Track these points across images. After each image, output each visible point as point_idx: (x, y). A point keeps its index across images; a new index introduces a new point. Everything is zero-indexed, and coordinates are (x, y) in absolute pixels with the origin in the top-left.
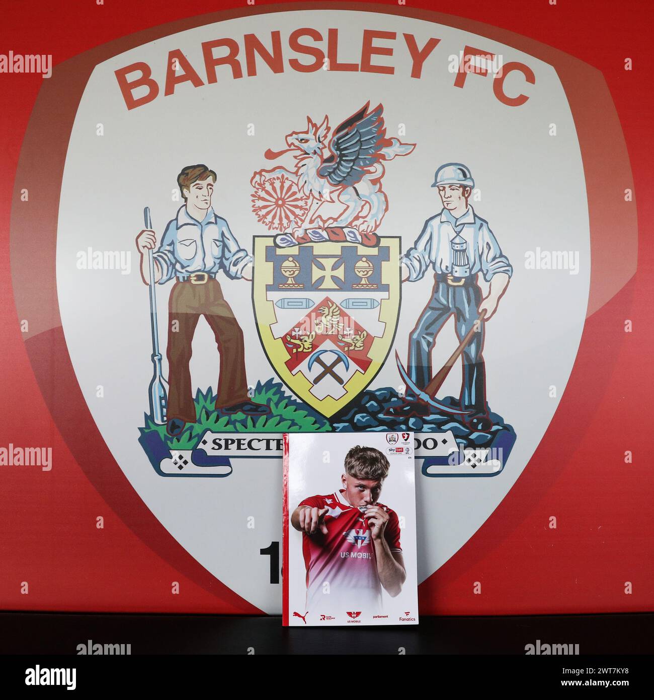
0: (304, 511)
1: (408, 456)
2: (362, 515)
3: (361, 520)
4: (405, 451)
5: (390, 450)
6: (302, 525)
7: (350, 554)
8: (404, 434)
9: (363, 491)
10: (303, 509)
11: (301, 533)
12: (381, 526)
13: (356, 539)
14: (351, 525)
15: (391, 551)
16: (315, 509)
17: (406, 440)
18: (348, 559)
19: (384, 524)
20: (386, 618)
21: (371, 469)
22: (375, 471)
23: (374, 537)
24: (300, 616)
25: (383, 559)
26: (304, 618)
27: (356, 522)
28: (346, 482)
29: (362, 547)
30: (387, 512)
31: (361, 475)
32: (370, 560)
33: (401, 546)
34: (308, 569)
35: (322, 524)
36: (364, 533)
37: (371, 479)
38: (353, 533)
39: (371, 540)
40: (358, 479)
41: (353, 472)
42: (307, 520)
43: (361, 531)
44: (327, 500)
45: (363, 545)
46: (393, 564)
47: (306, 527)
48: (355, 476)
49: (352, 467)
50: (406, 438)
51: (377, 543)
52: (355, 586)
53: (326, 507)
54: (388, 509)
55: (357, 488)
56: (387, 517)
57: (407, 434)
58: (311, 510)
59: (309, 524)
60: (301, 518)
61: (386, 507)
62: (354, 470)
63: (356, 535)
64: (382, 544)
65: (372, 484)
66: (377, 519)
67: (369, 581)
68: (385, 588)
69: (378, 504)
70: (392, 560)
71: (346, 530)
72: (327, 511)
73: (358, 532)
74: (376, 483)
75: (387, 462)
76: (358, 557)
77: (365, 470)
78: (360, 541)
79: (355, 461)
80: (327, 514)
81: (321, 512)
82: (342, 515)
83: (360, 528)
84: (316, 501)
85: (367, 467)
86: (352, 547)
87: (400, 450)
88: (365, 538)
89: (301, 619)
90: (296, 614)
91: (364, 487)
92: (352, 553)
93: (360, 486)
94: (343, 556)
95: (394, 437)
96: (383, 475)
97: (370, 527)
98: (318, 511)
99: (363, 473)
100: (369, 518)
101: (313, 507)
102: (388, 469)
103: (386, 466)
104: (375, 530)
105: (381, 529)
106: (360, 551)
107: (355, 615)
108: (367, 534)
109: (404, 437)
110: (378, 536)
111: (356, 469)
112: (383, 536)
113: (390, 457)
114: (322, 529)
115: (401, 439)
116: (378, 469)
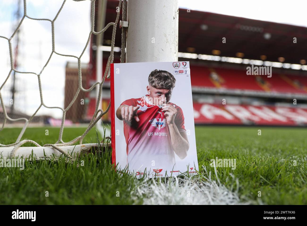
0: (124, 108)
1: (186, 75)
2: (160, 110)
3: (160, 113)
4: (184, 73)
5: (176, 72)
6: (123, 117)
7: (154, 134)
8: (183, 63)
9: (160, 95)
10: (124, 107)
11: (123, 122)
13: (157, 124)
14: (154, 116)
15: (179, 131)
16: (131, 107)
17: (185, 66)
18: (153, 137)
19: (174, 115)
21: (165, 82)
22: (167, 84)
23: (168, 123)
25: (175, 136)
27: (157, 114)
28: (150, 90)
29: (161, 129)
30: (176, 108)
31: (158, 86)
32: (166, 137)
33: (185, 128)
34: (128, 144)
35: (136, 115)
36: (162, 120)
37: (165, 89)
38: (155, 121)
39: (167, 125)
40: (157, 89)
41: (154, 84)
42: (126, 114)
43: (160, 119)
44: (138, 101)
45: (162, 128)
46: (181, 139)
47: (126, 117)
48: (155, 87)
49: (153, 82)
50: (184, 65)
51: (170, 126)
52: (158, 153)
53: (138, 106)
54: (176, 106)
55: (156, 94)
56: (175, 111)
57: (185, 62)
58: (128, 108)
59: (128, 116)
60: (122, 112)
61: (175, 105)
62: (154, 83)
63: (157, 122)
64: (173, 127)
65: (166, 91)
66: (169, 112)
67: (166, 150)
68: (177, 154)
69: (170, 103)
70: (180, 137)
71: (151, 118)
72: (139, 108)
73: (158, 120)
74: (168, 91)
75: (174, 79)
76: (159, 135)
77: (161, 83)
78: (159, 126)
79: (155, 78)
80: (138, 110)
81: (135, 108)
82: (148, 110)
83: (160, 118)
84: (132, 102)
85: (162, 81)
86: (155, 129)
87: (181, 72)
88: (163, 123)
91: (161, 93)
92: (155, 133)
93: (159, 93)
94: (149, 135)
95: (177, 64)
96: (171, 86)
97: (165, 117)
98: (133, 108)
99: (160, 85)
100: (165, 112)
101: (130, 105)
102: (174, 82)
103: (174, 81)
104: (169, 119)
105: (172, 118)
106: (160, 131)
107: (159, 171)
108: (164, 121)
109: (183, 64)
110: (171, 122)
111: (156, 83)
112: (174, 122)
113: (175, 76)
114: (136, 118)
115: (182, 66)
116: (169, 83)
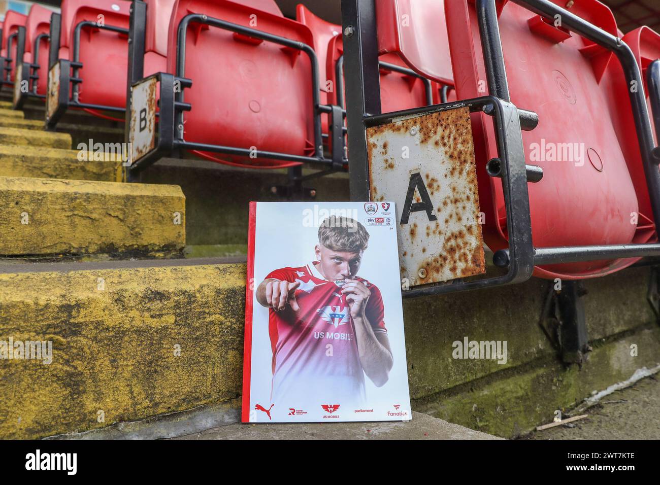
0: (272, 284)
1: (389, 227)
2: (338, 290)
3: (337, 295)
4: (385, 222)
5: (369, 220)
6: (269, 302)
7: (325, 335)
8: (384, 204)
9: (339, 263)
10: (271, 282)
11: (267, 309)
12: (362, 303)
13: (333, 317)
14: (327, 300)
15: (374, 331)
16: (285, 282)
17: (386, 210)
18: (323, 341)
19: (365, 300)
20: (371, 413)
21: (348, 240)
22: (353, 242)
23: (353, 315)
24: (263, 410)
25: (365, 340)
26: (268, 412)
27: (332, 298)
28: (320, 254)
29: (339, 327)
30: (367, 287)
31: (337, 247)
32: (349, 342)
33: (386, 326)
34: (275, 351)
35: (293, 299)
36: (341, 310)
37: (349, 251)
38: (329, 310)
39: (351, 319)
40: (334, 251)
41: (328, 242)
42: (275, 295)
43: (338, 308)
44: (298, 273)
45: (340, 324)
46: (377, 347)
47: (274, 302)
48: (330, 247)
49: (327, 238)
50: (386, 208)
51: (357, 322)
52: (332, 373)
53: (297, 281)
54: (368, 283)
55: (332, 260)
56: (368, 293)
57: (387, 204)
58: (279, 284)
59: (278, 299)
60: (268, 293)
61: (367, 281)
62: (329, 241)
63: (332, 312)
64: (363, 323)
65: (350, 256)
66: (356, 294)
67: (348, 368)
68: (369, 375)
69: (357, 278)
70: (376, 343)
71: (322, 305)
72: (298, 285)
73: (334, 310)
74: (354, 255)
75: (366, 233)
76: (335, 338)
77: (341, 241)
78: (337, 320)
79: (330, 231)
80: (298, 289)
81: (291, 286)
82: (316, 289)
83: (337, 304)
84: (286, 274)
85: (344, 238)
86: (327, 326)
87: (380, 221)
88: (343, 316)
89: (265, 413)
90: (259, 407)
91: (341, 259)
92: (328, 334)
93: (337, 258)
94: (317, 336)
95: (373, 207)
96: (362, 247)
97: (348, 303)
98: (288, 284)
99: (339, 244)
100: (347, 293)
101: (282, 280)
102: (367, 240)
103: (365, 237)
104: (355, 307)
105: (361, 306)
106: (337, 331)
107: (332, 409)
108: (345, 311)
109: (384, 207)
110: (359, 314)
111: (332, 240)
112: (363, 314)
113: (369, 228)
114: (292, 305)
115: (381, 209)
116: (356, 241)
